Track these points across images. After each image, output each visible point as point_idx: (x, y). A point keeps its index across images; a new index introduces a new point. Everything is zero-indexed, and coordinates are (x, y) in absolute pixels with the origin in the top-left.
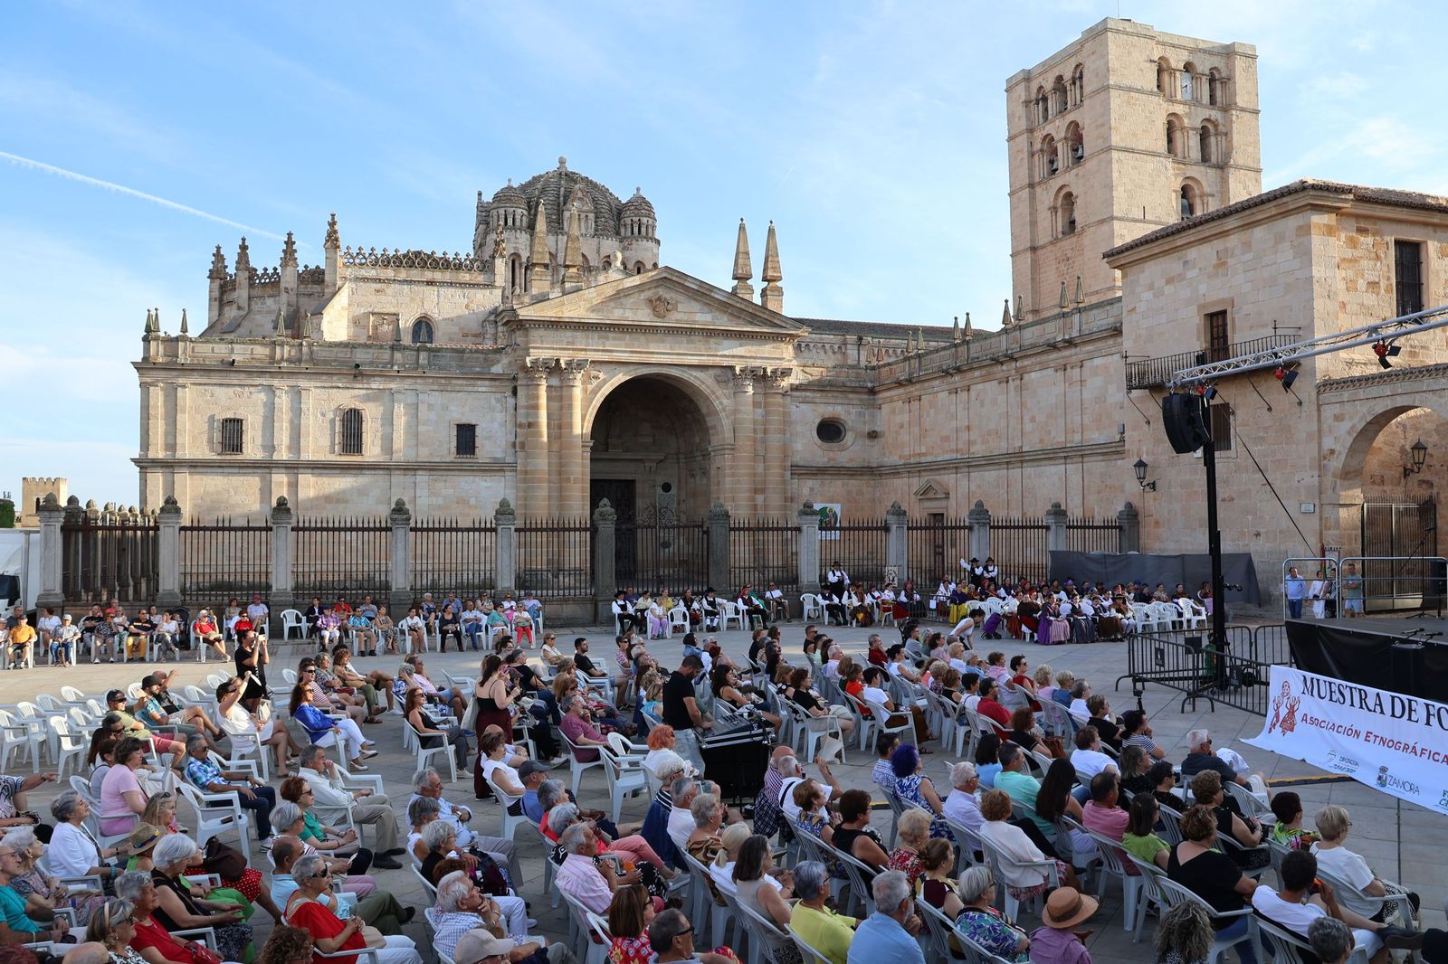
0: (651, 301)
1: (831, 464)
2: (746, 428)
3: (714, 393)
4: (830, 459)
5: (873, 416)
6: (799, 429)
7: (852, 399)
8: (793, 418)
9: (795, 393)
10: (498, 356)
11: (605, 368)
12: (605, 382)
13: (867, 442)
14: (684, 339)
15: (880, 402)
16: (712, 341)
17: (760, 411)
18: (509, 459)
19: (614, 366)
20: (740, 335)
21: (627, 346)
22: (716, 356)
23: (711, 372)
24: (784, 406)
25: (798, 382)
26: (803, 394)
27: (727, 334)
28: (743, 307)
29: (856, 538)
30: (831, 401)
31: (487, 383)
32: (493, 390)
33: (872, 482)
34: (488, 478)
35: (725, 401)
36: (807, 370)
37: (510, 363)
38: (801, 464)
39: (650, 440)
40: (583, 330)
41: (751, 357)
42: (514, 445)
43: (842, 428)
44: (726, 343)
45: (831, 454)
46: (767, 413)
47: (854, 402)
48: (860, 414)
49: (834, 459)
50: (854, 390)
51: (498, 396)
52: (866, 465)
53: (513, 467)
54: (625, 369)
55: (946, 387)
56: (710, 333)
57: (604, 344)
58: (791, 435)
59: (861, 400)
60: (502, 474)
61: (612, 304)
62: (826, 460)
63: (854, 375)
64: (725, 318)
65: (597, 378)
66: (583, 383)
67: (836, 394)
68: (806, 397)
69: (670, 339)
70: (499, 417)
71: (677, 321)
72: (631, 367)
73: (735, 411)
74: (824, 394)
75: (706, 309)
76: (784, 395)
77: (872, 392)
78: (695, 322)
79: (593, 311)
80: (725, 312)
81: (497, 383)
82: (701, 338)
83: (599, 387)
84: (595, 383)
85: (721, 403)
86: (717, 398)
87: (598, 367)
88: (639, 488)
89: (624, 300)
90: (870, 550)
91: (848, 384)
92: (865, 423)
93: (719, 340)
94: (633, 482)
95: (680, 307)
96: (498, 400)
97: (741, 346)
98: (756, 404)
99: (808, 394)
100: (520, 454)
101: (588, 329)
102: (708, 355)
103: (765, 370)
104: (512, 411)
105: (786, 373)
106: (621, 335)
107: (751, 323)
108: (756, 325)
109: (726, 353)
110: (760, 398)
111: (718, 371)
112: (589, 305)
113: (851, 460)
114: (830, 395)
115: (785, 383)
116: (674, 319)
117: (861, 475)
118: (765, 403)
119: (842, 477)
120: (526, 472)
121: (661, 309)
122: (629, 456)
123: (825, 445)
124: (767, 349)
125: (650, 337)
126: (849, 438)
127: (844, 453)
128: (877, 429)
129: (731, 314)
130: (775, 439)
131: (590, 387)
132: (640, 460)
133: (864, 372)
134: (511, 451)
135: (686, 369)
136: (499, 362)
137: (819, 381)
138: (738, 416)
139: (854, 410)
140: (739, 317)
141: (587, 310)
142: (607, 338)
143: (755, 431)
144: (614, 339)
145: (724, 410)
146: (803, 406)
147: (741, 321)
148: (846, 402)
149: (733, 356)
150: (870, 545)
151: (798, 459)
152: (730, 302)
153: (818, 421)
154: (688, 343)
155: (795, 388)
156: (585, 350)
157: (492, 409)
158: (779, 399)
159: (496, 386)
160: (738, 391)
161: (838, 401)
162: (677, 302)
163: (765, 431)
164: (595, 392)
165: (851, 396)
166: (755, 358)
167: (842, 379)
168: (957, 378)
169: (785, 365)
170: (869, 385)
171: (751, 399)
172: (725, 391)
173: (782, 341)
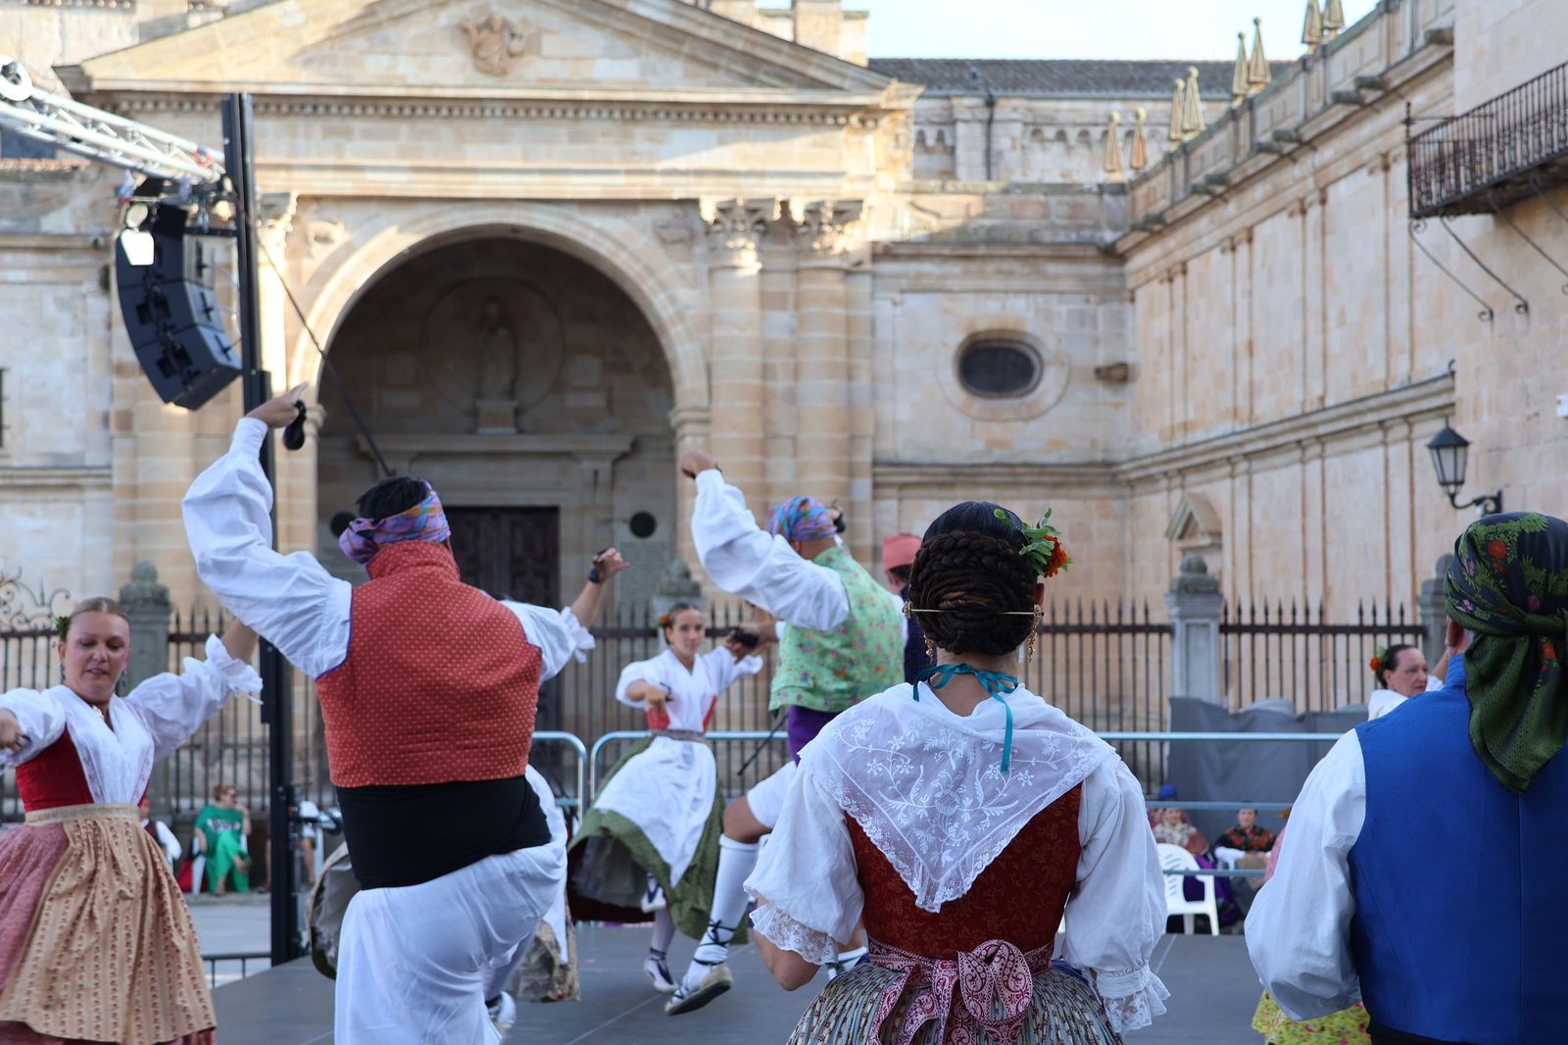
0: (466, 31)
1: (997, 455)
2: (739, 365)
3: (651, 272)
4: (992, 444)
5: (1119, 321)
6: (902, 363)
7: (1056, 277)
8: (883, 333)
9: (886, 267)
10: (60, 188)
11: (352, 212)
12: (349, 249)
13: (1103, 393)
14: (561, 129)
15: (1131, 283)
16: (640, 132)
17: (782, 318)
18: (94, 458)
19: (372, 209)
20: (717, 114)
21: (403, 153)
22: (652, 172)
23: (646, 216)
24: (847, 302)
25: (896, 235)
26: (913, 267)
27: (679, 113)
28: (717, 36)
29: (1074, 657)
30: (995, 283)
31: (30, 258)
32: (49, 275)
33: (1116, 505)
34: (38, 508)
35: (684, 294)
36: (925, 201)
37: (93, 206)
38: (907, 455)
39: (595, 401)
40: (279, 113)
41: (749, 174)
42: (105, 420)
43: (1034, 359)
44: (681, 136)
45: (997, 430)
46: (802, 322)
47: (1064, 285)
48: (1082, 319)
49: (1003, 444)
50: (1060, 253)
51: (64, 292)
52: (1099, 456)
53: (101, 477)
54: (404, 214)
55: (1219, 234)
56: (632, 112)
57: (339, 150)
58: (874, 378)
59: (1082, 278)
60: (74, 495)
61: (360, 43)
62: (980, 445)
63: (1064, 210)
64: (677, 68)
65: (324, 239)
66: (292, 253)
67: (1006, 266)
68: (919, 276)
69: (520, 130)
70: (68, 347)
71: (543, 82)
72: (423, 210)
73: (710, 321)
74: (974, 266)
75: (622, 45)
76: (850, 272)
77: (1112, 255)
78: (591, 83)
79: (308, 62)
80: (676, 54)
81: (58, 259)
82: (608, 126)
83: (333, 264)
84: (321, 253)
85: (673, 300)
86: (662, 285)
87: (331, 211)
88: (568, 528)
89: (392, 32)
90: (1114, 691)
91: (1047, 236)
92: (1096, 342)
93: (661, 128)
94: (552, 512)
95: (548, 44)
96: (62, 304)
97: (722, 142)
98: (768, 300)
99: (927, 267)
100: (123, 444)
101: (291, 111)
102: (629, 172)
103: (785, 204)
104: (101, 331)
105: (845, 213)
106: (386, 126)
107: (751, 80)
108: (763, 84)
109: (681, 163)
110: (782, 284)
111: (663, 214)
112: (291, 48)
113: (1055, 444)
114: (991, 267)
115: (850, 240)
116: (529, 80)
117: (1082, 484)
118: (798, 295)
119: (1026, 491)
120: (134, 491)
121: (494, 51)
122: (532, 444)
123: (979, 405)
124: (799, 149)
125: (466, 127)
126: (1050, 383)
127: (1033, 425)
128: (1130, 358)
129: (693, 58)
130: (819, 393)
131: (309, 266)
132: (568, 455)
133: (1092, 201)
134: (98, 434)
135: (573, 211)
136: (63, 202)
137: (961, 231)
138: (720, 332)
139: (1062, 308)
140: (714, 66)
141: (291, 60)
142: (347, 134)
143: (766, 371)
144: (367, 135)
145: (680, 317)
146: (915, 301)
147: (721, 76)
148: (1040, 284)
149: (700, 173)
150: (1114, 676)
151: (897, 446)
152: (681, 24)
153: (956, 339)
154: (574, 138)
155: (884, 253)
156: (289, 167)
157: (48, 328)
158: (833, 285)
159: (57, 268)
160: (719, 266)
161: (1017, 284)
162: (541, 31)
163: (796, 373)
164: (321, 278)
165: (1052, 268)
166: (762, 174)
167: (1030, 221)
168: (1231, 208)
169: (847, 190)
170: (1109, 236)
171: (751, 289)
172: (685, 267)
173: (838, 126)
